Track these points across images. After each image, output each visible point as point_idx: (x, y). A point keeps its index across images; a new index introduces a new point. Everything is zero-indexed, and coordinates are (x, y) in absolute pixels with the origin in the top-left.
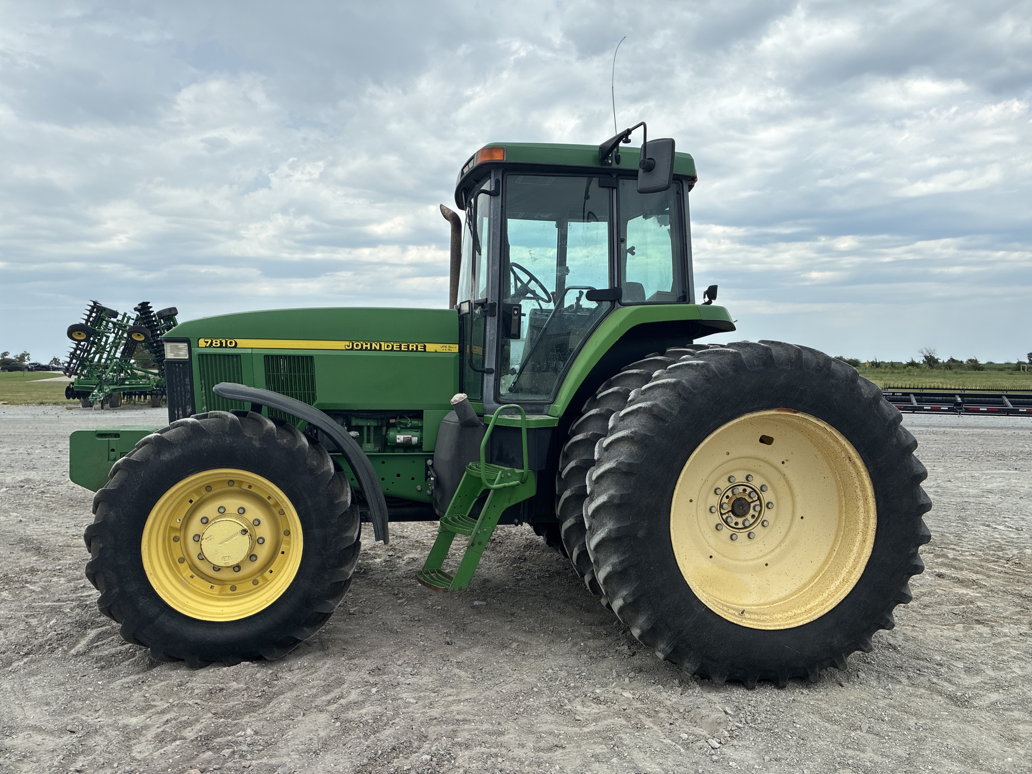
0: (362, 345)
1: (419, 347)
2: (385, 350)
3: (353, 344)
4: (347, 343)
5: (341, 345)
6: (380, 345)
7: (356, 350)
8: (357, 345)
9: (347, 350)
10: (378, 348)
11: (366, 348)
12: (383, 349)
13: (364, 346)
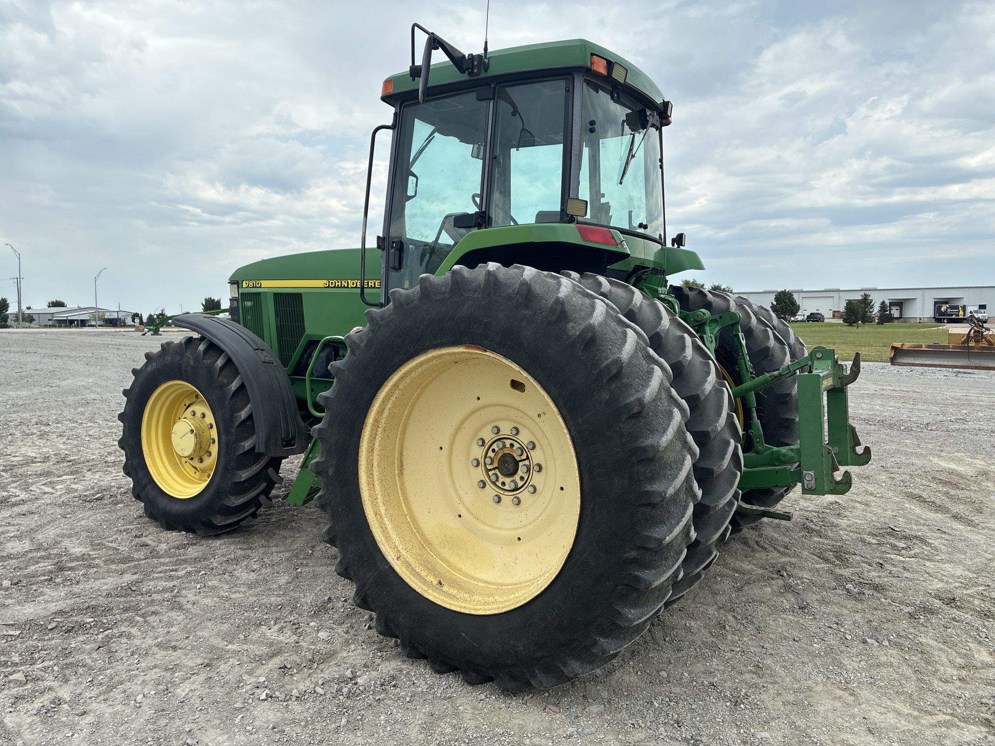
0: (335, 283)
1: (376, 284)
2: (352, 288)
3: (329, 282)
4: (325, 281)
5: (321, 283)
6: (348, 282)
7: (331, 287)
8: (332, 283)
9: (326, 287)
10: (346, 286)
11: (338, 285)
12: (350, 287)
13: (337, 284)
